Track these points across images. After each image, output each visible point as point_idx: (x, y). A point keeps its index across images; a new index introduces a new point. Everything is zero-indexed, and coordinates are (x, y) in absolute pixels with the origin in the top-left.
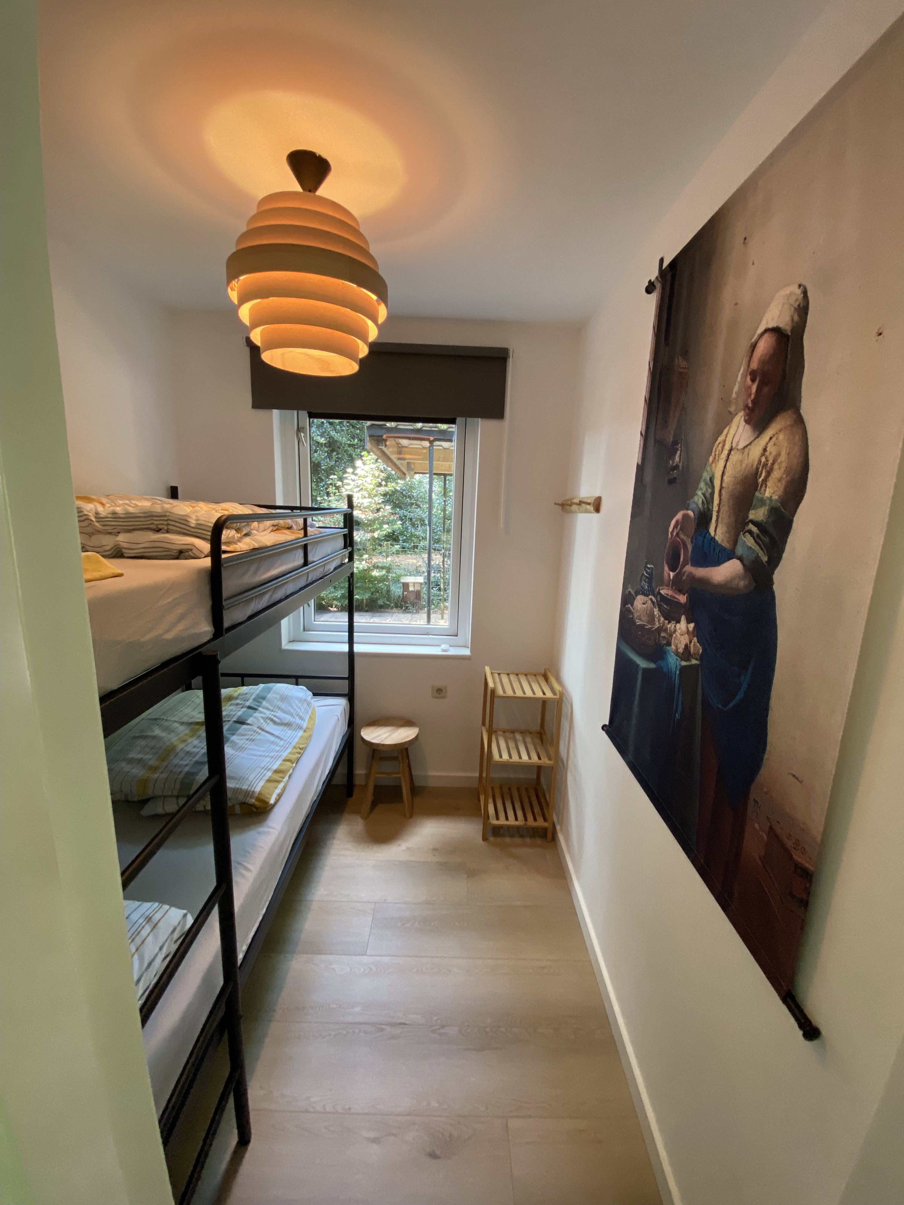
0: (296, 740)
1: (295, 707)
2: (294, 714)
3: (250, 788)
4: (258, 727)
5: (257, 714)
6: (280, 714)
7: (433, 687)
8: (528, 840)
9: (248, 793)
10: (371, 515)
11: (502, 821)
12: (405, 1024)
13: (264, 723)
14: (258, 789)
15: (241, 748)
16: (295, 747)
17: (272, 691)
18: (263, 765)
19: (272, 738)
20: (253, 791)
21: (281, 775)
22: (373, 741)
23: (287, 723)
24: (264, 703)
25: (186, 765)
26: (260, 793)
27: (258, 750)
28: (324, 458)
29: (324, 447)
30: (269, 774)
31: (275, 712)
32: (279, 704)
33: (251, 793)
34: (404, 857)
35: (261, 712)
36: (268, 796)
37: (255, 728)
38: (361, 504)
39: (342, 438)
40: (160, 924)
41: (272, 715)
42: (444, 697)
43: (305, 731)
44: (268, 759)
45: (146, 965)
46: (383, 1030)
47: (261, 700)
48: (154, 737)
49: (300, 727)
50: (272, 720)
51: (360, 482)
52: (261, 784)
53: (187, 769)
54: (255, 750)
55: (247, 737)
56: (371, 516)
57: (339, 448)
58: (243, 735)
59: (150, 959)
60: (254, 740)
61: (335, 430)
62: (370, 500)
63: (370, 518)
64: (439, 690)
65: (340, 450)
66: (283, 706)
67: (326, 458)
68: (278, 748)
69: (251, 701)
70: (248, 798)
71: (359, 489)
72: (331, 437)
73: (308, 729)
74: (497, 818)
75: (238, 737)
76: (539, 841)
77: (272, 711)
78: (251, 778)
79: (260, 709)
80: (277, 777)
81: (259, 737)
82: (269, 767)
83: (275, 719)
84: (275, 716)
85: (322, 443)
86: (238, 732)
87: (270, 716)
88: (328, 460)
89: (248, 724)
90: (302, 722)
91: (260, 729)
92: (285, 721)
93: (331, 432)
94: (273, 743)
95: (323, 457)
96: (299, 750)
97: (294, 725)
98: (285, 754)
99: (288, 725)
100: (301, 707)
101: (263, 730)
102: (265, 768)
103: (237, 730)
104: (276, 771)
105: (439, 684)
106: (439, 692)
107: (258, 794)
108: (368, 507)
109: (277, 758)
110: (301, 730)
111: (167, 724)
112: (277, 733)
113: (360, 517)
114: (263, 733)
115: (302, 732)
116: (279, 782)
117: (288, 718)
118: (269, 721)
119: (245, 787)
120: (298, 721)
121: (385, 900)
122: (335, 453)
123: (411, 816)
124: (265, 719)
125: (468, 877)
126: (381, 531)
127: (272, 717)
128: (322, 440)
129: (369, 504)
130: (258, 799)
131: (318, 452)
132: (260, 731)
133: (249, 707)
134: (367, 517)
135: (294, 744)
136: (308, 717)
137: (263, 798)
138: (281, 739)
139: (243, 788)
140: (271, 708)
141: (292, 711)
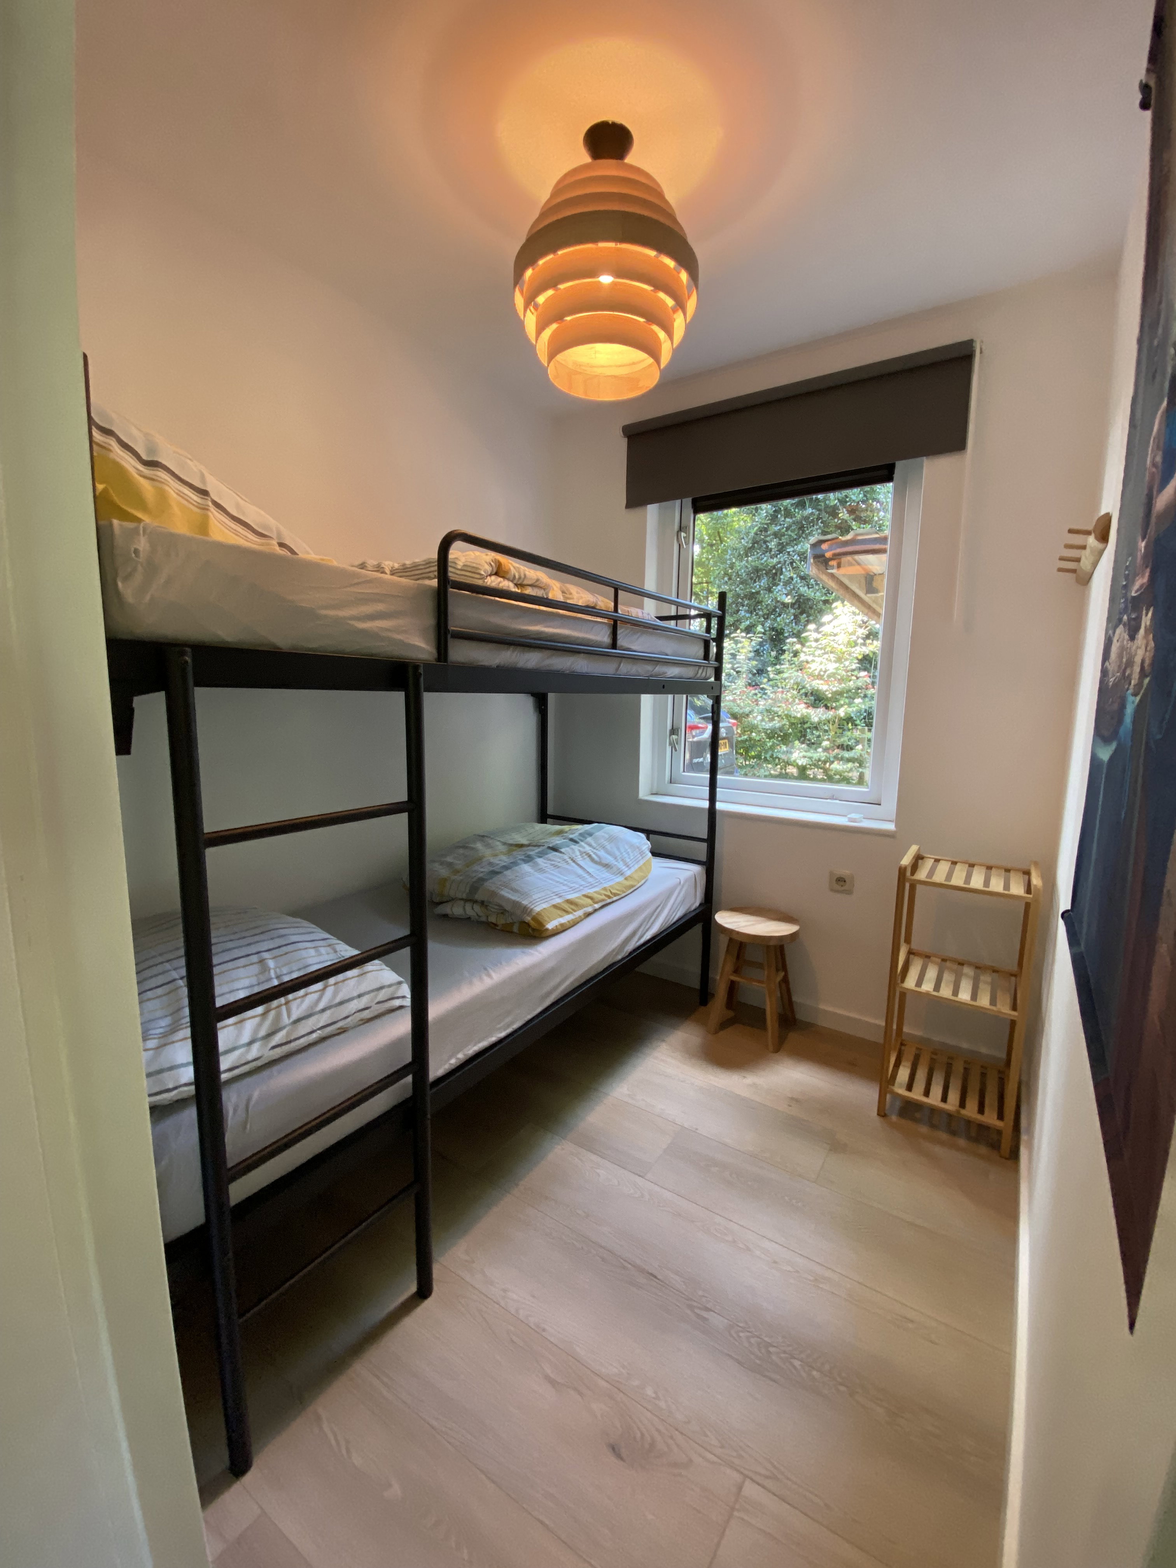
0: (610, 884)
1: (622, 850)
2: (618, 858)
3: (529, 905)
4: (570, 858)
5: (576, 847)
6: (602, 853)
7: (831, 874)
8: (962, 1142)
9: (526, 910)
10: (837, 685)
11: (917, 1095)
12: (656, 1277)
13: (580, 857)
14: (538, 909)
15: (541, 870)
16: (605, 889)
17: (603, 831)
18: (555, 890)
19: (580, 871)
20: (532, 909)
21: (573, 907)
22: (727, 926)
23: (607, 865)
24: (589, 839)
25: (482, 872)
26: (539, 913)
27: (559, 877)
28: (789, 623)
29: (790, 608)
30: (558, 901)
31: (597, 850)
32: (606, 843)
33: (529, 910)
34: (745, 1093)
35: (581, 846)
36: (546, 919)
37: (566, 857)
38: (825, 672)
39: (815, 593)
40: (369, 975)
41: (592, 852)
42: (849, 892)
43: (626, 879)
44: (565, 888)
45: (338, 1000)
46: (624, 1268)
47: (587, 836)
48: (472, 849)
49: (621, 873)
50: (590, 856)
51: (824, 642)
52: (545, 906)
53: (481, 875)
54: (556, 876)
55: (553, 863)
56: (836, 687)
57: (811, 608)
58: (550, 860)
59: (347, 998)
60: (559, 867)
61: (808, 585)
62: (837, 665)
63: (834, 689)
64: (841, 880)
65: (813, 611)
66: (608, 847)
67: (791, 622)
68: (583, 883)
69: (577, 834)
70: (525, 915)
71: (823, 651)
72: (800, 596)
73: (631, 878)
74: (909, 1088)
75: (544, 861)
76: (983, 1150)
77: (594, 848)
78: (534, 897)
79: (582, 843)
80: (567, 906)
81: (567, 867)
82: (561, 895)
83: (594, 856)
84: (595, 853)
85: (788, 604)
86: (546, 856)
87: (590, 851)
88: (794, 624)
89: (561, 852)
90: (626, 869)
91: (572, 860)
92: (604, 862)
93: (801, 588)
94: (579, 876)
95: (788, 621)
96: (609, 893)
97: (614, 868)
98: (590, 891)
99: (607, 866)
100: (630, 853)
101: (574, 861)
102: (557, 893)
103: (547, 854)
104: (569, 902)
105: (844, 872)
106: (841, 882)
107: (537, 914)
108: (833, 675)
109: (574, 890)
110: (620, 877)
111: (490, 841)
112: (590, 870)
113: (820, 688)
114: (573, 864)
115: (623, 879)
116: (567, 912)
117: (609, 859)
118: (586, 857)
119: (525, 902)
120: (621, 865)
121: (697, 1129)
122: (805, 615)
123: (777, 1050)
124: (581, 853)
125: (831, 1150)
126: (850, 707)
127: (592, 853)
128: (788, 600)
129: (834, 671)
130: (535, 919)
131: (782, 616)
132: (570, 861)
133: (572, 840)
134: (831, 687)
135: (605, 885)
136: (637, 867)
137: (540, 918)
138: (592, 876)
139: (523, 902)
140: (594, 845)
141: (617, 853)
